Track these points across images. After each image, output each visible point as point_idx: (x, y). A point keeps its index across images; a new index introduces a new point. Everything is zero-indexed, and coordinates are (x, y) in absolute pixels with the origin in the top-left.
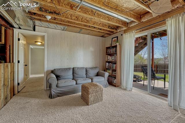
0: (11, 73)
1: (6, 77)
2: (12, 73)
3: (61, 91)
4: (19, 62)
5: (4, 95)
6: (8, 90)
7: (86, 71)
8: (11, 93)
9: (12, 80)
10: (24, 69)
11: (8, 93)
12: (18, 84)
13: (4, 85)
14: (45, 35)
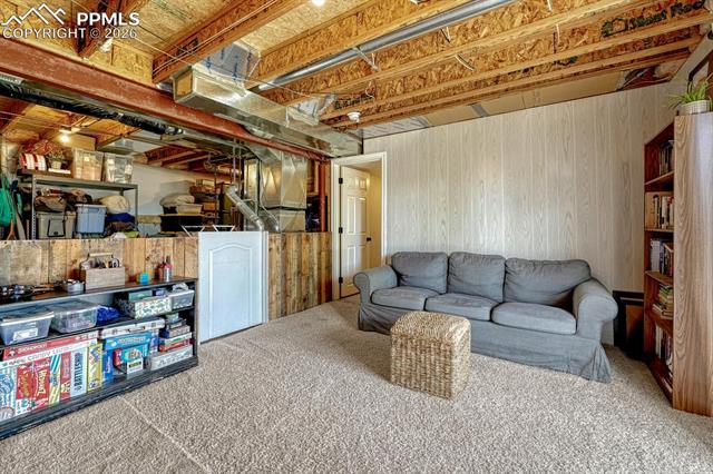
0: (320, 253)
1: (304, 257)
2: (323, 254)
3: (382, 317)
4: (341, 230)
5: (300, 292)
6: (311, 286)
7: (506, 272)
8: (320, 293)
9: (323, 267)
10: (360, 248)
11: (311, 292)
12: (341, 280)
13: (299, 272)
14: (380, 161)
